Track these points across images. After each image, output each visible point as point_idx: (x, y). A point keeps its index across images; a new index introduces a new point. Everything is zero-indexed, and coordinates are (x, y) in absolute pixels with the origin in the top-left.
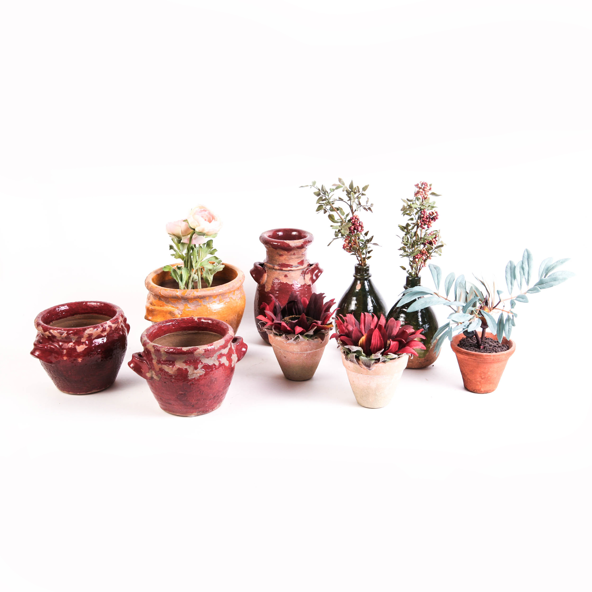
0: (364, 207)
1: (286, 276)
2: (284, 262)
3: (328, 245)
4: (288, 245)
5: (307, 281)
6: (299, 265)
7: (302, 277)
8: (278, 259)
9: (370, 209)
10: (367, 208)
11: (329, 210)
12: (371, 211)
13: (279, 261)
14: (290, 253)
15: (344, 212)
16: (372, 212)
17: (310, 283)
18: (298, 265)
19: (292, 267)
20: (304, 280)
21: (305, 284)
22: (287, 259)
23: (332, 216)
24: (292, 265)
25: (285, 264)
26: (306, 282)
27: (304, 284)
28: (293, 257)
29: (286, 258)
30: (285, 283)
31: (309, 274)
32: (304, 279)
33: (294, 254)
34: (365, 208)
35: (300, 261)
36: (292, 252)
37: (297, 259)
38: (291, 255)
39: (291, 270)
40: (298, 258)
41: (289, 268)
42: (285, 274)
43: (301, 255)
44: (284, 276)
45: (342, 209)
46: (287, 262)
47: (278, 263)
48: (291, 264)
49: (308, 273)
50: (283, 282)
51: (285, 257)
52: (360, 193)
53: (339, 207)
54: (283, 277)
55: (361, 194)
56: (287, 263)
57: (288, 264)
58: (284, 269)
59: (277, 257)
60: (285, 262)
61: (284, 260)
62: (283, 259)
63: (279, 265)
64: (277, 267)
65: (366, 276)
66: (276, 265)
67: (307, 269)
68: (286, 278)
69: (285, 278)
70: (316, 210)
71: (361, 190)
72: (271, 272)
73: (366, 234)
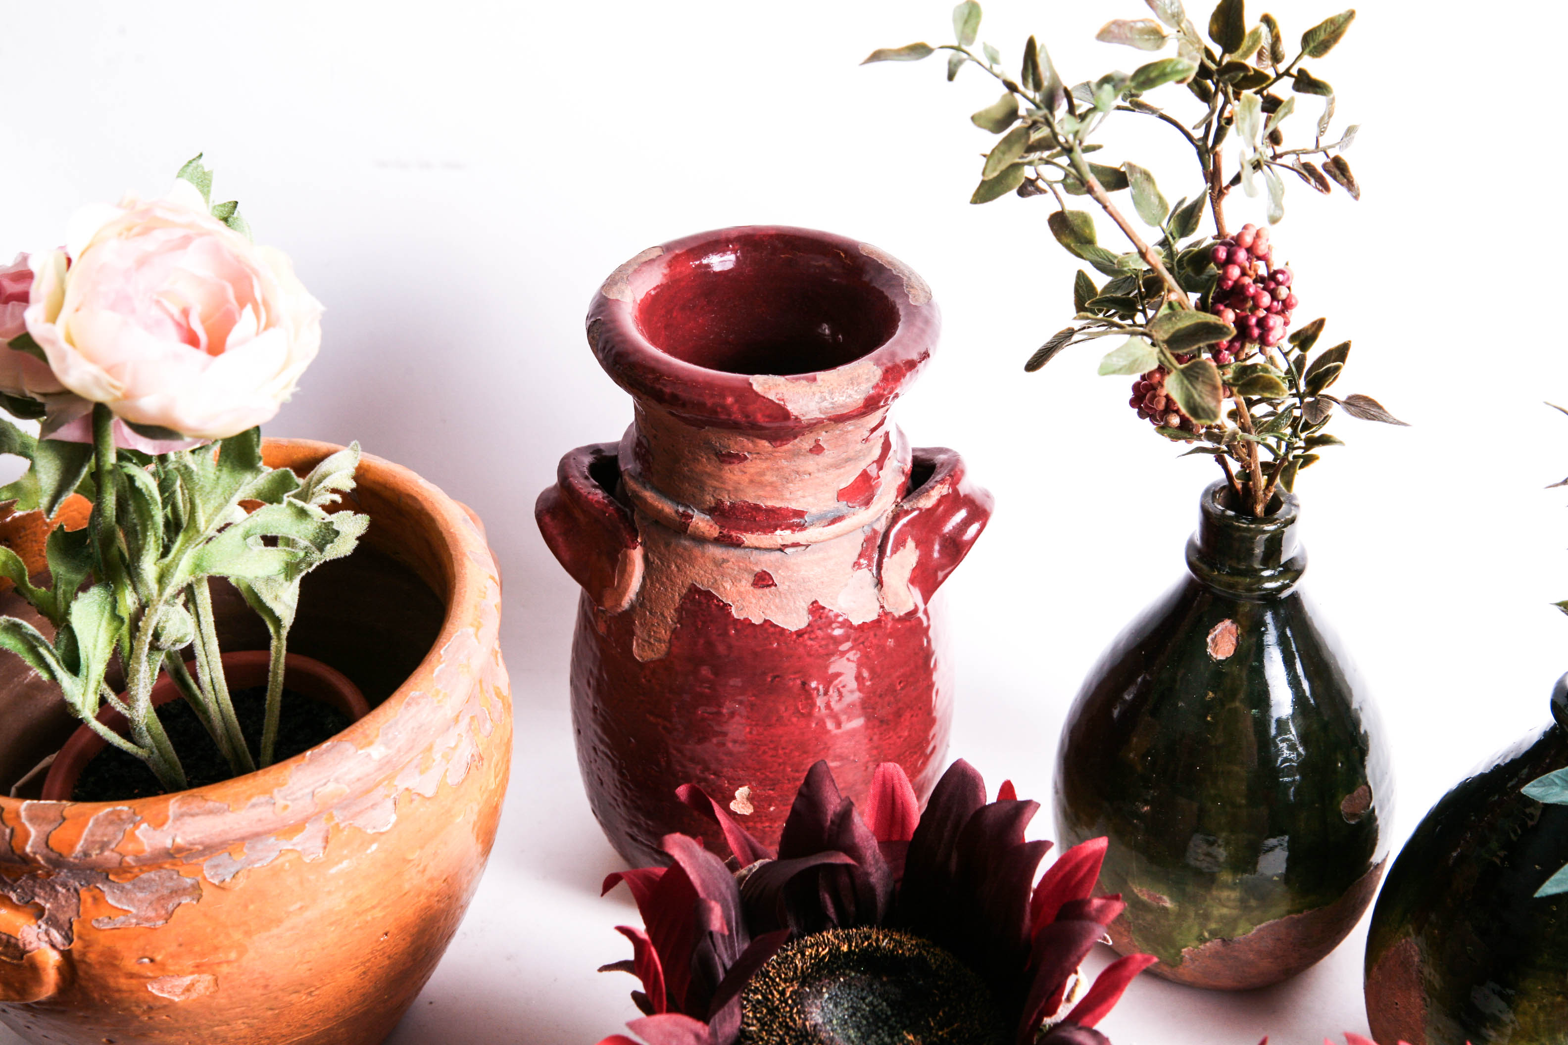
0: (1304, 159)
1: (763, 580)
2: (751, 496)
3: (1034, 364)
4: (780, 413)
5: (896, 594)
6: (842, 506)
7: (866, 576)
8: (710, 475)
9: (1339, 168)
10: (1318, 161)
11: (1059, 188)
12: (1350, 184)
13: (715, 488)
14: (789, 446)
15: (1160, 198)
16: (1356, 197)
17: (911, 598)
18: (837, 505)
19: (802, 527)
20: (876, 591)
21: (886, 614)
22: (769, 477)
23: (1078, 222)
24: (800, 514)
25: (757, 508)
26: (891, 599)
27: (874, 617)
28: (811, 463)
29: (762, 474)
30: (757, 621)
31: (911, 544)
32: (879, 583)
33: (817, 449)
34: (1308, 172)
35: (852, 480)
36: (805, 443)
37: (834, 472)
38: (796, 454)
39: (796, 545)
40: (837, 466)
41: (783, 536)
42: (758, 569)
43: (859, 447)
44: (751, 579)
45: (1148, 177)
46: (772, 498)
47: (709, 500)
48: (794, 506)
49: (900, 543)
50: (746, 619)
51: (753, 466)
52: (1282, 68)
53: (1131, 166)
54: (746, 584)
55: (1287, 73)
56: (770, 503)
57: (778, 504)
58: (749, 539)
59: (706, 464)
60: (759, 497)
61: (752, 481)
62: (745, 479)
63: (717, 511)
64: (701, 522)
65: (1271, 578)
66: (703, 511)
67: (895, 519)
68: (767, 590)
69: (759, 592)
70: (970, 196)
71: (1291, 47)
72: (667, 545)
73: (1304, 339)
